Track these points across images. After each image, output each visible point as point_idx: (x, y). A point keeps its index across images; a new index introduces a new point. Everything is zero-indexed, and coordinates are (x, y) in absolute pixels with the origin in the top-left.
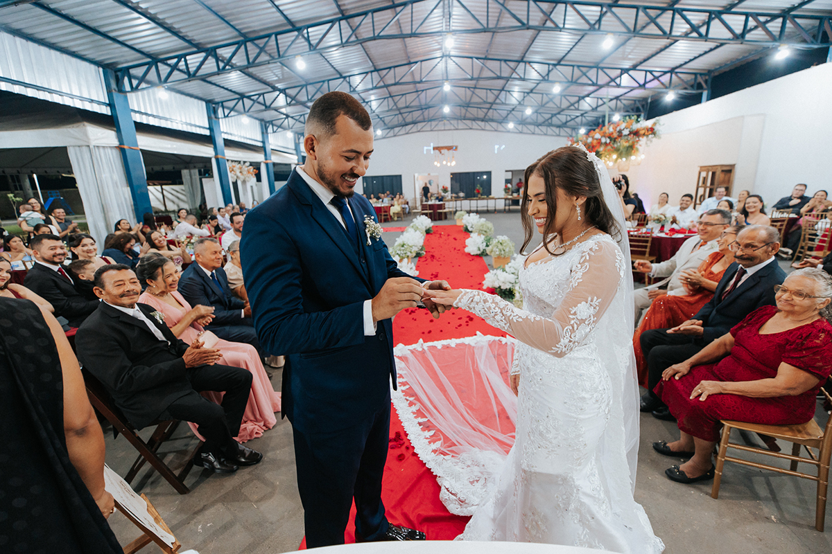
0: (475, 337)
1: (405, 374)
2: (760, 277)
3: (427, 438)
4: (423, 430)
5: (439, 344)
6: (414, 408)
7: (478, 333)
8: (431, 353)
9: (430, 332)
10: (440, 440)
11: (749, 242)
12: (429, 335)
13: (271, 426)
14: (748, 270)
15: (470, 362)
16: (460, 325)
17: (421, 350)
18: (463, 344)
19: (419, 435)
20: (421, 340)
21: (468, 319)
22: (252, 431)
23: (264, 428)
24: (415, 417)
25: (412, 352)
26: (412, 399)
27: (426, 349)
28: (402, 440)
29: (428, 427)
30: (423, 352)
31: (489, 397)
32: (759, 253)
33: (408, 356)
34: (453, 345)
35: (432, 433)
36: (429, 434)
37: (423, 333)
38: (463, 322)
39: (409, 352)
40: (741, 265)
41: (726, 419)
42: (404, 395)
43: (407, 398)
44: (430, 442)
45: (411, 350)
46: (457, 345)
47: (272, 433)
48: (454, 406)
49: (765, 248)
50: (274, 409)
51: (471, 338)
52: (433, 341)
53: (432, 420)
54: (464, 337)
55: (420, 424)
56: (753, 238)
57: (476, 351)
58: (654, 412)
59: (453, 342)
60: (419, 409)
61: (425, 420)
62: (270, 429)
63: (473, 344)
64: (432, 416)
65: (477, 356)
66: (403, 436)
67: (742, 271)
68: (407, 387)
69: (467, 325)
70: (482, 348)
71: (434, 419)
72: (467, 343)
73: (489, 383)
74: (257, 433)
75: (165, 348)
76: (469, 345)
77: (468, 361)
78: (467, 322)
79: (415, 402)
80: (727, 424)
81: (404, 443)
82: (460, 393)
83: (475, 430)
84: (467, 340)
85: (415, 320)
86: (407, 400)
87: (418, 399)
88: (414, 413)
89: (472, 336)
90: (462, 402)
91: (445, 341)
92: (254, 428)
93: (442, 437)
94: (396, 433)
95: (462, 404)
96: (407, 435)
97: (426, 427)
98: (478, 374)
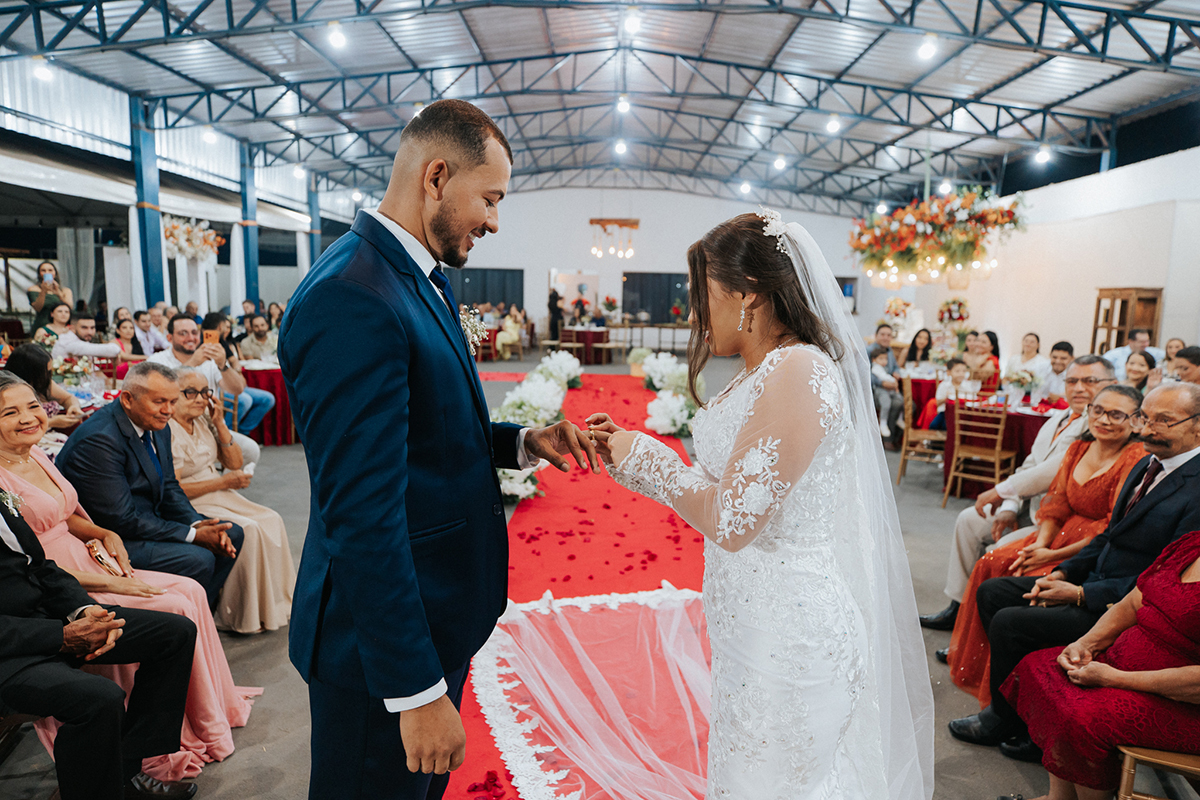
0: (658, 591)
1: (514, 659)
2: (1184, 477)
3: (552, 785)
4: (545, 769)
5: (585, 603)
6: (528, 727)
7: (665, 583)
8: (568, 618)
9: (567, 579)
10: (578, 788)
11: (1160, 411)
12: (565, 585)
13: (222, 755)
14: (1164, 463)
15: (647, 640)
16: (629, 568)
17: (546, 612)
18: (634, 605)
19: (536, 779)
20: (548, 594)
21: (645, 557)
22: (180, 763)
23: (206, 757)
24: (530, 744)
25: (529, 616)
26: (523, 708)
27: (558, 610)
28: (501, 787)
29: (554, 763)
30: (551, 618)
31: (681, 707)
32: (1178, 431)
33: (520, 624)
34: (614, 606)
35: (562, 774)
36: (555, 777)
37: (554, 580)
38: (636, 562)
39: (523, 616)
40: (1154, 456)
41: (1128, 745)
42: (508, 700)
43: (515, 705)
44: (557, 793)
45: (526, 613)
46: (622, 606)
47: (223, 769)
48: (610, 723)
49: (1190, 422)
50: (231, 722)
51: (651, 593)
52: (573, 597)
53: (563, 749)
54: (636, 592)
55: (539, 757)
56: (1167, 405)
57: (659, 618)
58: (1004, 744)
59: (614, 600)
60: (539, 728)
61: (549, 749)
62: (218, 761)
63: (653, 605)
64: (564, 742)
65: (660, 629)
66: (502, 780)
67: (1156, 465)
68: (516, 683)
69: (644, 568)
70: (672, 613)
71: (568, 747)
72: (641, 603)
73: (684, 682)
74: (189, 768)
75: (20, 571)
76: (646, 608)
77: (642, 637)
78: (644, 562)
79: (531, 713)
80: (1129, 754)
81: (504, 793)
82: (625, 700)
83: (649, 768)
84: (642, 597)
85: (538, 554)
86: (515, 709)
87: (537, 708)
88: (527, 735)
89: (652, 589)
90: (628, 716)
91: (598, 597)
92: (185, 756)
93: (582, 783)
94: (489, 773)
95: (626, 719)
96: (510, 777)
97: (551, 763)
98: (661, 663)
